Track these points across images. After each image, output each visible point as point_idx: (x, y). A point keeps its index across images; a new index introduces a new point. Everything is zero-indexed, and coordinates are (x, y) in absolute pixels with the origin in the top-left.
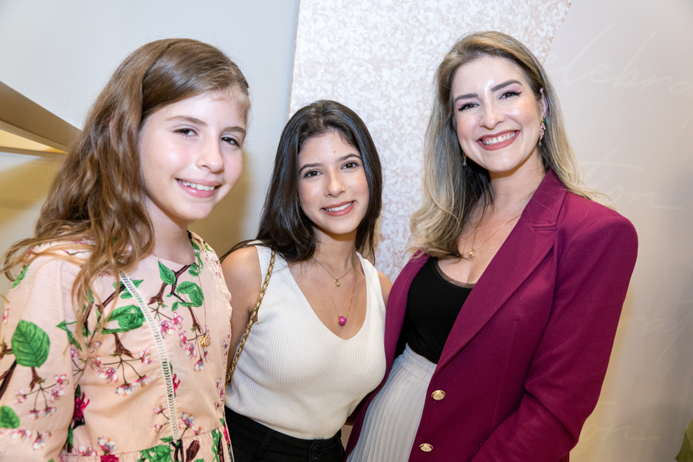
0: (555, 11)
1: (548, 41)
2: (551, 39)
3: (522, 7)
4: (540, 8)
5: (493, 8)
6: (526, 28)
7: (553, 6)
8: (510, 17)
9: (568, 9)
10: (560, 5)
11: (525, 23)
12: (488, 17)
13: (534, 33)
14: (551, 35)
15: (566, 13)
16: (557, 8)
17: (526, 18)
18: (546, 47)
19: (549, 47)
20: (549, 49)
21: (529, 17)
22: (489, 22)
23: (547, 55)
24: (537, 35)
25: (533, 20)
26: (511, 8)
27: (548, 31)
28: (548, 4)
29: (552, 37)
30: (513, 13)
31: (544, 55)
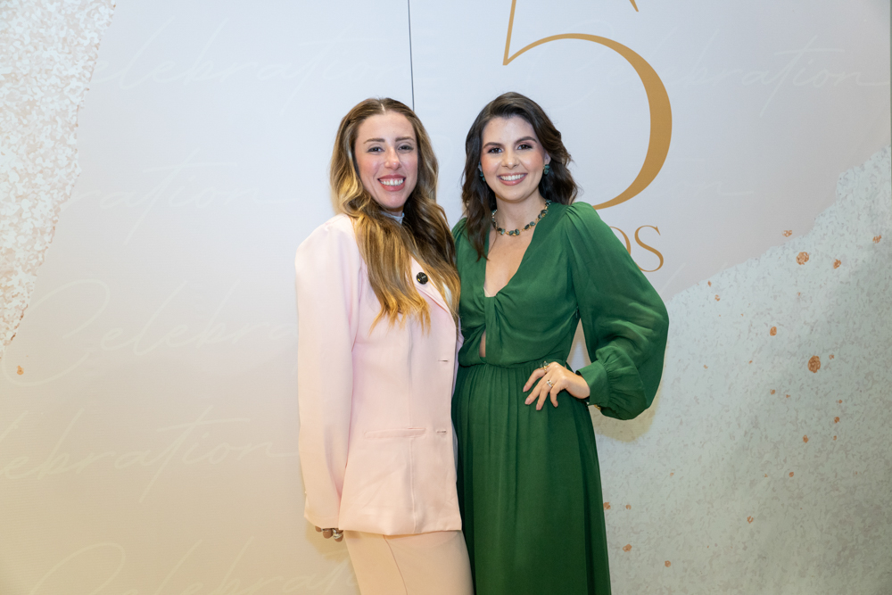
0: (97, 16)
1: (95, 49)
2: (97, 46)
3: (56, 18)
4: (77, 16)
5: (20, 24)
6: (65, 39)
7: (93, 12)
8: (42, 31)
9: (112, 12)
10: (102, 9)
11: (62, 34)
12: (15, 34)
13: (75, 43)
14: (96, 41)
15: (111, 16)
16: (99, 13)
17: (62, 29)
19: (96, 55)
20: (97, 57)
21: (66, 28)
22: (18, 40)
24: (79, 44)
25: (71, 30)
26: (42, 21)
27: (93, 38)
28: (86, 11)
29: (98, 44)
30: (45, 26)
31: (91, 63)
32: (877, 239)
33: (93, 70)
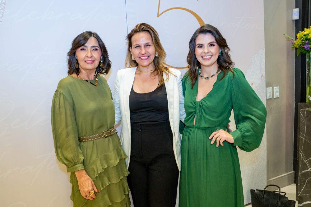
1: (3, 5)
2: (4, 4)
14: (4, 1)
18: (3, 7)
19: (4, 7)
20: (4, 8)
23: (4, 11)
29: (5, 3)
31: (2, 11)
32: (262, 76)
33: (3, 13)
